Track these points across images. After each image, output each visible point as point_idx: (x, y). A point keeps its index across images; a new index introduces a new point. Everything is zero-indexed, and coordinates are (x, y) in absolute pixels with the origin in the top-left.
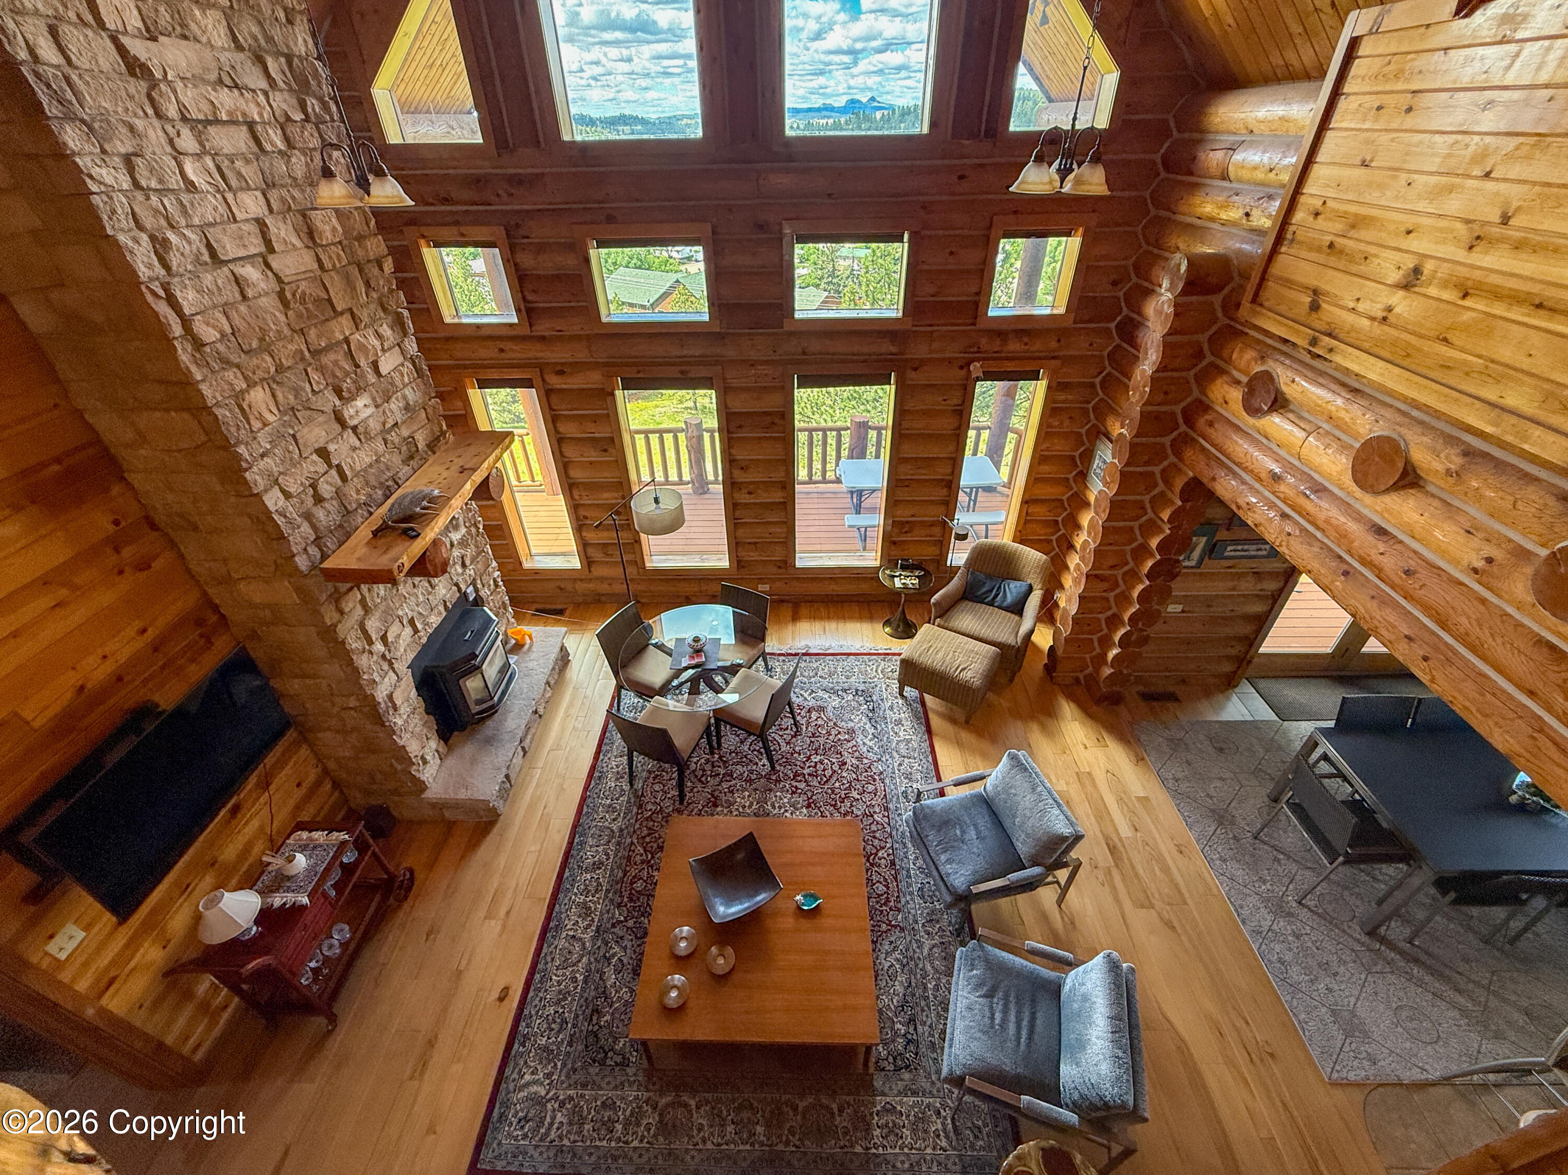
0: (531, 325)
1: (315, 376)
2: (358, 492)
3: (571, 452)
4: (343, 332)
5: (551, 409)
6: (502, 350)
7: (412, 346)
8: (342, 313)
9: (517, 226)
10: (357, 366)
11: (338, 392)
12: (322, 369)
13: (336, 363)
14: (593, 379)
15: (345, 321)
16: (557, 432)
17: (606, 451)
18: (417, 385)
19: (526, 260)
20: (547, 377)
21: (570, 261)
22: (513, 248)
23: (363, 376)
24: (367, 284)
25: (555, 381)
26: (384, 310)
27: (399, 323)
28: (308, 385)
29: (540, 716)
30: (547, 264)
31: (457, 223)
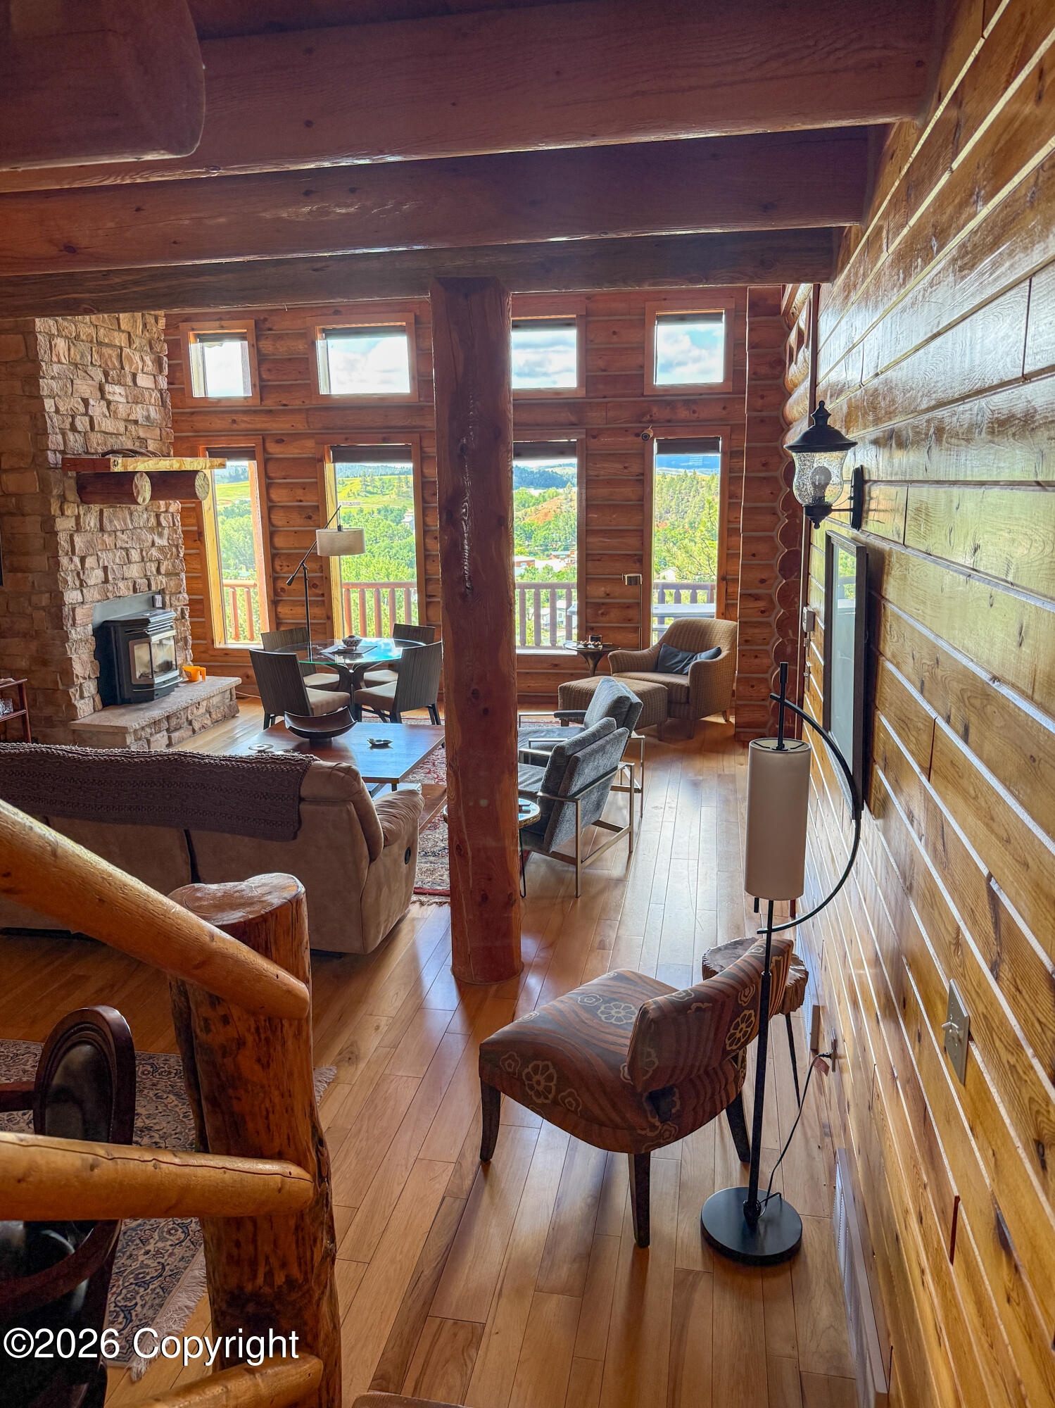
0: (262, 400)
1: (96, 356)
2: (98, 444)
3: (278, 519)
4: (120, 342)
5: (268, 477)
6: (234, 421)
7: (163, 383)
8: (123, 331)
9: (265, 320)
10: (123, 368)
11: (106, 374)
12: (101, 355)
13: (110, 356)
14: (306, 448)
15: (124, 336)
16: (269, 499)
17: (310, 517)
18: (160, 410)
19: (267, 346)
20: (268, 445)
21: (301, 346)
22: (258, 338)
23: (124, 376)
24: (145, 325)
25: (274, 449)
26: (151, 348)
27: (158, 362)
28: (89, 357)
30: (282, 349)
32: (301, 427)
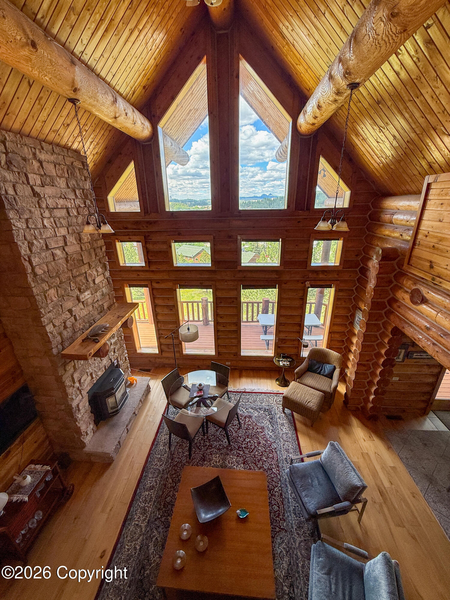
0: (149, 267)
1: (72, 285)
2: (80, 325)
3: (159, 310)
4: (85, 270)
5: (153, 295)
6: (138, 275)
7: (107, 274)
8: (86, 264)
9: (149, 236)
10: (88, 281)
11: (80, 290)
12: (75, 283)
13: (81, 280)
14: (169, 285)
15: (86, 266)
16: (155, 303)
17: (171, 310)
18: (108, 287)
19: (150, 246)
20: (153, 284)
21: (164, 247)
22: (146, 242)
23: (89, 284)
24: (96, 255)
25: (156, 285)
26: (100, 262)
27: (104, 267)
28: (70, 288)
29: (136, 415)
30: (157, 248)
31: (128, 235)
32: (166, 277)
